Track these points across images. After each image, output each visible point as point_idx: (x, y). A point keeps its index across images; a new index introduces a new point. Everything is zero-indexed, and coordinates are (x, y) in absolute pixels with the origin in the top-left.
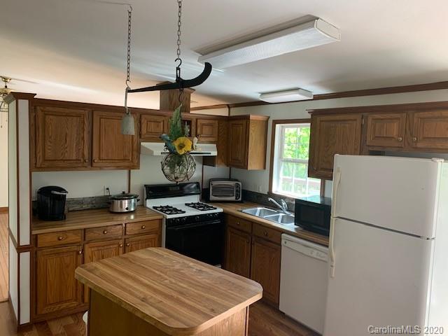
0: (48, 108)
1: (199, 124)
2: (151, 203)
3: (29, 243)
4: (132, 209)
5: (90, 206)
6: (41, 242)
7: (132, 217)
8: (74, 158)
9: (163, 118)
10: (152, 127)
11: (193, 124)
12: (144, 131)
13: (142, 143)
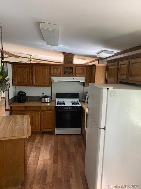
0: (18, 65)
1: (76, 69)
2: (58, 100)
3: (8, 109)
4: (49, 101)
5: (37, 99)
6: (13, 109)
7: (49, 104)
8: (27, 82)
9: (60, 67)
10: (55, 70)
11: (74, 69)
12: (52, 73)
13: (52, 77)
